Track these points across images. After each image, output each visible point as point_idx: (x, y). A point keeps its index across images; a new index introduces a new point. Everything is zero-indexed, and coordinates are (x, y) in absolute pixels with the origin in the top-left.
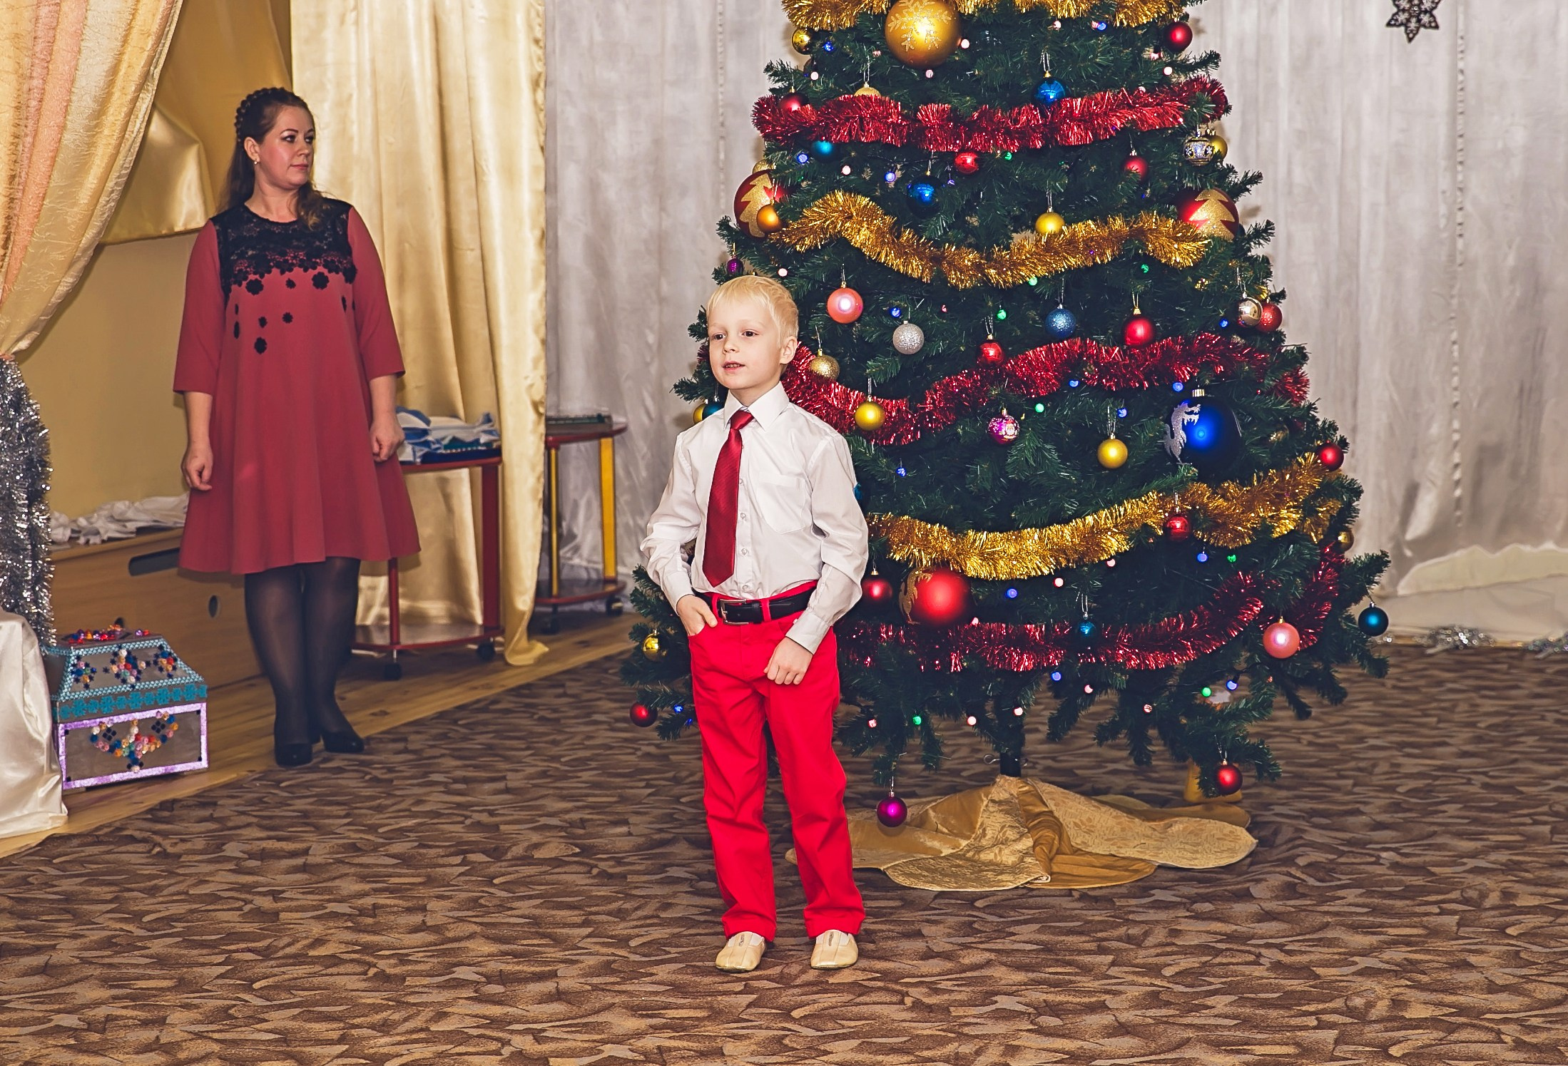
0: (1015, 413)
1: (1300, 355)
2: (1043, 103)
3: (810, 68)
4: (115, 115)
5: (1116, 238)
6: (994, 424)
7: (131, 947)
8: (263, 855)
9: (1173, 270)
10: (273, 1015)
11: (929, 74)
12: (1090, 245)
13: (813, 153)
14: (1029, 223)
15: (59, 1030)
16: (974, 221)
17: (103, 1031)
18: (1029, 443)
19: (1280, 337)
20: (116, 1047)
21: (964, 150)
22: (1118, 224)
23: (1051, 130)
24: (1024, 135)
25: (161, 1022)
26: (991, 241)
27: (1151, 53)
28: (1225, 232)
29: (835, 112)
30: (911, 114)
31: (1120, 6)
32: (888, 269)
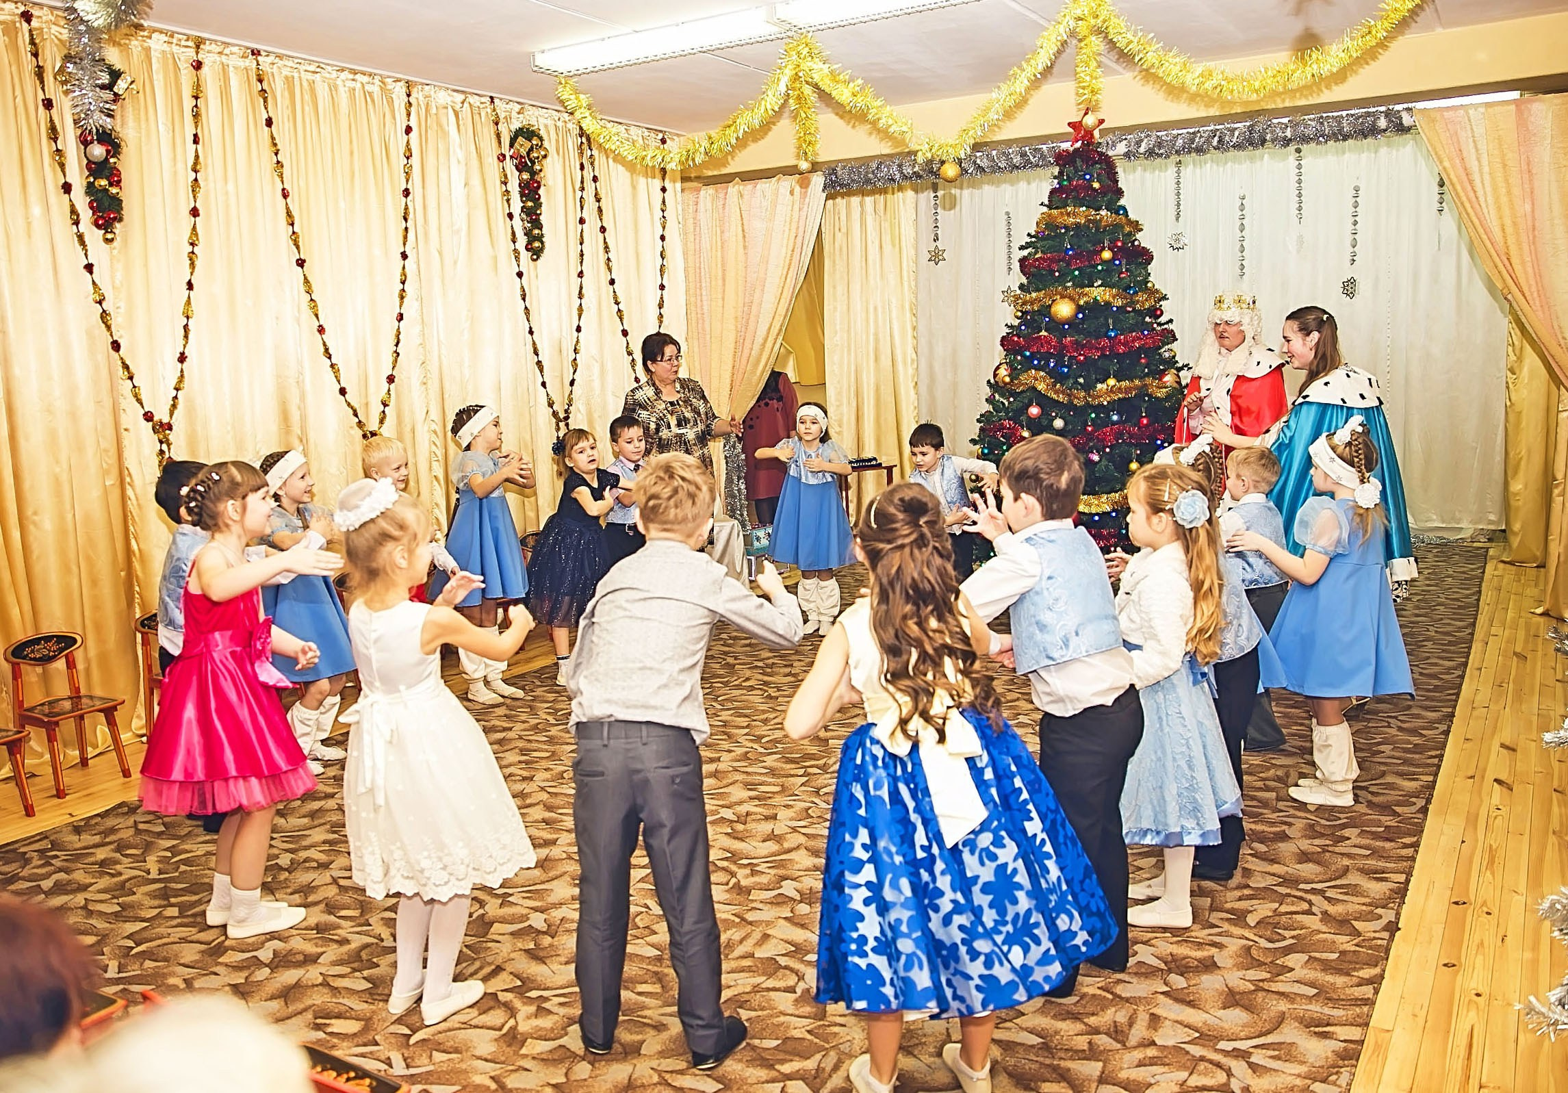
0: (1097, 452)
2: (1109, 338)
3: (1020, 325)
4: (769, 344)
5: (1136, 388)
6: (1090, 455)
9: (1157, 398)
11: (1067, 327)
12: (1127, 390)
13: (1023, 356)
14: (1104, 381)
16: (1081, 380)
18: (1104, 462)
20: (777, 674)
21: (1080, 355)
22: (1137, 382)
23: (1113, 347)
24: (1103, 349)
26: (1088, 387)
27: (1148, 319)
28: (1175, 385)
29: (1032, 341)
30: (1060, 342)
31: (1137, 302)
32: (1051, 399)
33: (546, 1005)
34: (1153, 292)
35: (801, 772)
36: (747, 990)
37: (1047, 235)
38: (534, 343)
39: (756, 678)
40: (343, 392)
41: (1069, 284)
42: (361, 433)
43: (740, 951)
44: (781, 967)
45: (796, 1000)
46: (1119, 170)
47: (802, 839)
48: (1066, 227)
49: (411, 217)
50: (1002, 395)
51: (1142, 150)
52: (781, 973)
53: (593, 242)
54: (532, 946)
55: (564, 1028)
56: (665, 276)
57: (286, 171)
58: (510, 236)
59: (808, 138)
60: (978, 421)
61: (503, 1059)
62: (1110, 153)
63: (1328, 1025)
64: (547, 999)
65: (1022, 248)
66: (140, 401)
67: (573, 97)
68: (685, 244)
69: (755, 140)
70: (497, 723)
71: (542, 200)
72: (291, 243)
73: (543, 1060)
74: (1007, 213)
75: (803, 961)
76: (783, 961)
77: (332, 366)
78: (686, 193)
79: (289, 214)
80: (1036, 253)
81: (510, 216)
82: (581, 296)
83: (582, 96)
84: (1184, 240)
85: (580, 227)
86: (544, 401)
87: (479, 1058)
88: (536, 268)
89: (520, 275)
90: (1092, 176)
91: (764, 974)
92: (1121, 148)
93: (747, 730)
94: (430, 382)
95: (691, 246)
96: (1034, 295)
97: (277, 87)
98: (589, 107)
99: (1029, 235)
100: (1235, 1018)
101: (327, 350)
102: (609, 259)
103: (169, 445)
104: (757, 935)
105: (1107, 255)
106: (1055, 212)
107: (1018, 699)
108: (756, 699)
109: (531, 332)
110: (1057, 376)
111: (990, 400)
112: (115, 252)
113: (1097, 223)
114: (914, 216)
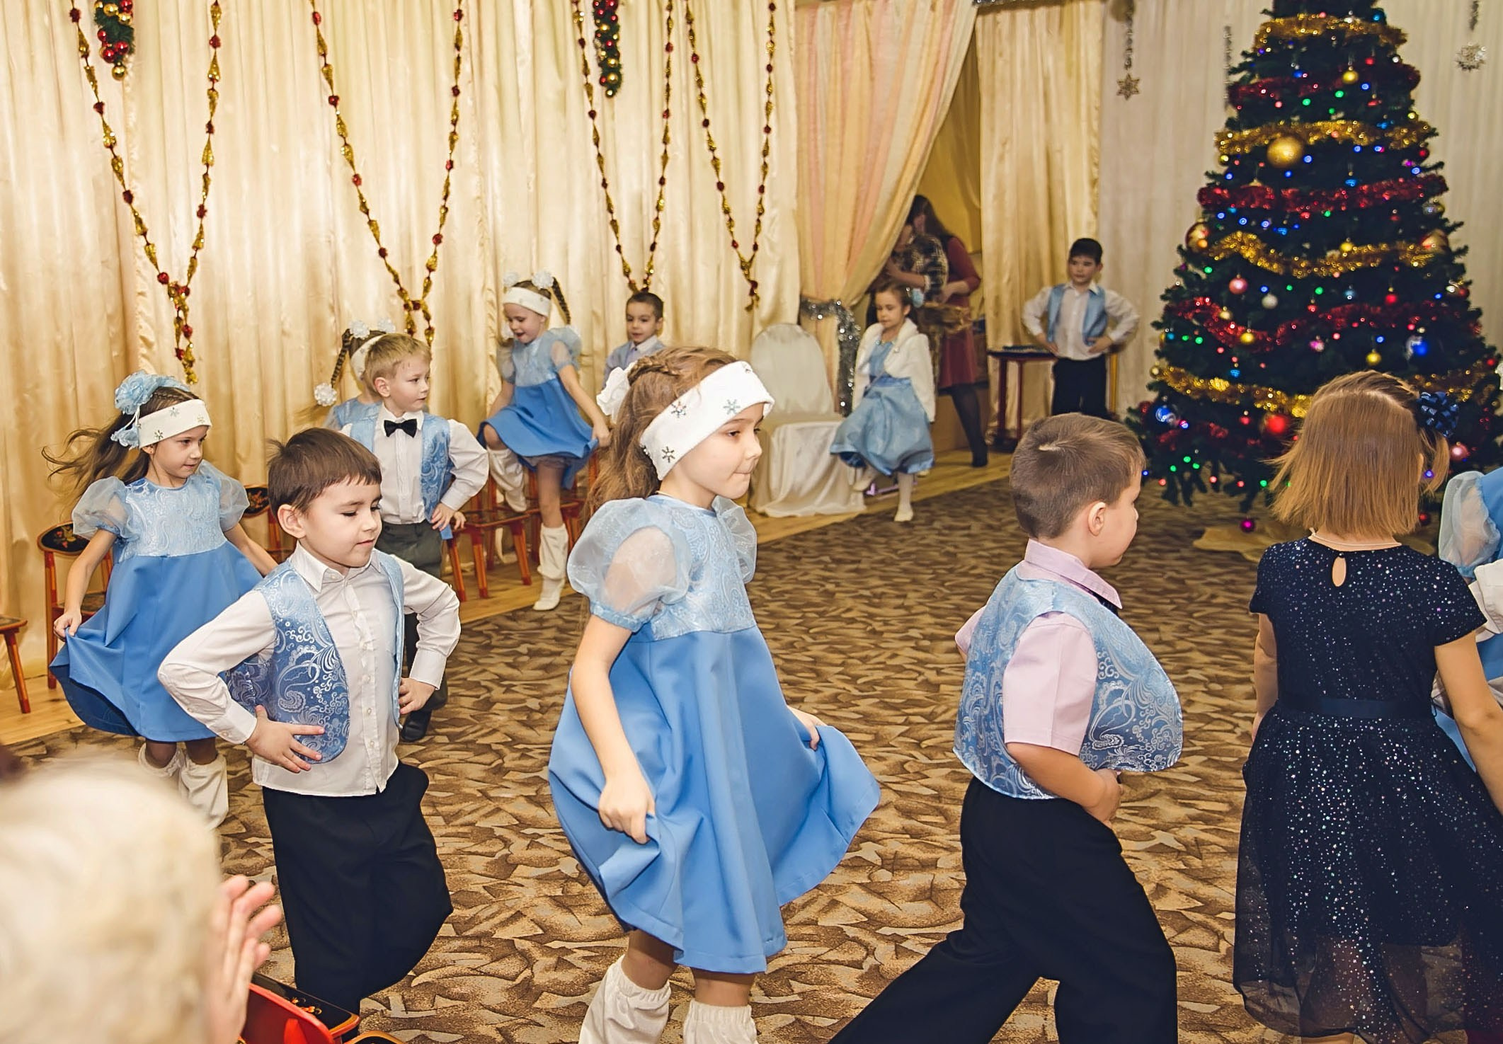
0: (1323, 340)
1: (1478, 312)
2: (1348, 188)
3: (1227, 173)
5: (1382, 253)
6: (1312, 344)
7: (893, 563)
8: (950, 528)
9: (1412, 268)
10: (953, 597)
11: (1288, 174)
12: (1368, 257)
13: (1227, 213)
14: (1337, 246)
15: (861, 596)
16: (1307, 246)
17: (880, 598)
18: (1329, 350)
19: (1468, 304)
20: (886, 605)
21: (1305, 211)
22: (1384, 246)
23: (1351, 201)
24: (1338, 203)
25: (905, 597)
26: (1316, 255)
27: (1405, 163)
28: (1441, 251)
29: (1239, 193)
30: (1277, 194)
31: (1392, 139)
32: (1261, 269)
33: (569, 958)
34: (1415, 125)
35: (902, 719)
36: (804, 961)
37: (1270, 53)
38: (608, 199)
39: (859, 609)
40: (383, 253)
41: (1296, 118)
42: (403, 302)
43: (801, 916)
44: (848, 938)
45: (861, 977)
47: (893, 797)
48: (1295, 41)
49: (465, 43)
50: (1196, 264)
52: (845, 946)
53: (682, 75)
54: (559, 893)
55: (586, 984)
56: (773, 116)
58: (581, 67)
60: (1163, 298)
61: (513, 1010)
64: (570, 951)
65: (1233, 71)
66: (153, 260)
68: (797, 77)
70: (543, 646)
71: (620, 22)
72: (324, 78)
73: (557, 1016)
74: (1228, 29)
75: (875, 934)
76: (851, 932)
77: (371, 222)
78: (801, 11)
79: (321, 43)
80: (1252, 77)
81: (582, 42)
82: (666, 141)
84: (1480, 54)
85: (666, 55)
86: (617, 268)
87: (488, 1008)
88: (612, 106)
89: (592, 114)
91: (826, 945)
93: (841, 669)
95: (804, 79)
96: (1246, 133)
99: (1245, 54)
101: (363, 204)
102: (702, 95)
103: (185, 311)
104: (824, 900)
105: (1350, 77)
106: (1280, 21)
107: (1190, 650)
108: (856, 632)
109: (605, 185)
110: (1269, 239)
111: (1179, 272)
112: (128, 89)
113: (1340, 33)
114: (1099, 36)
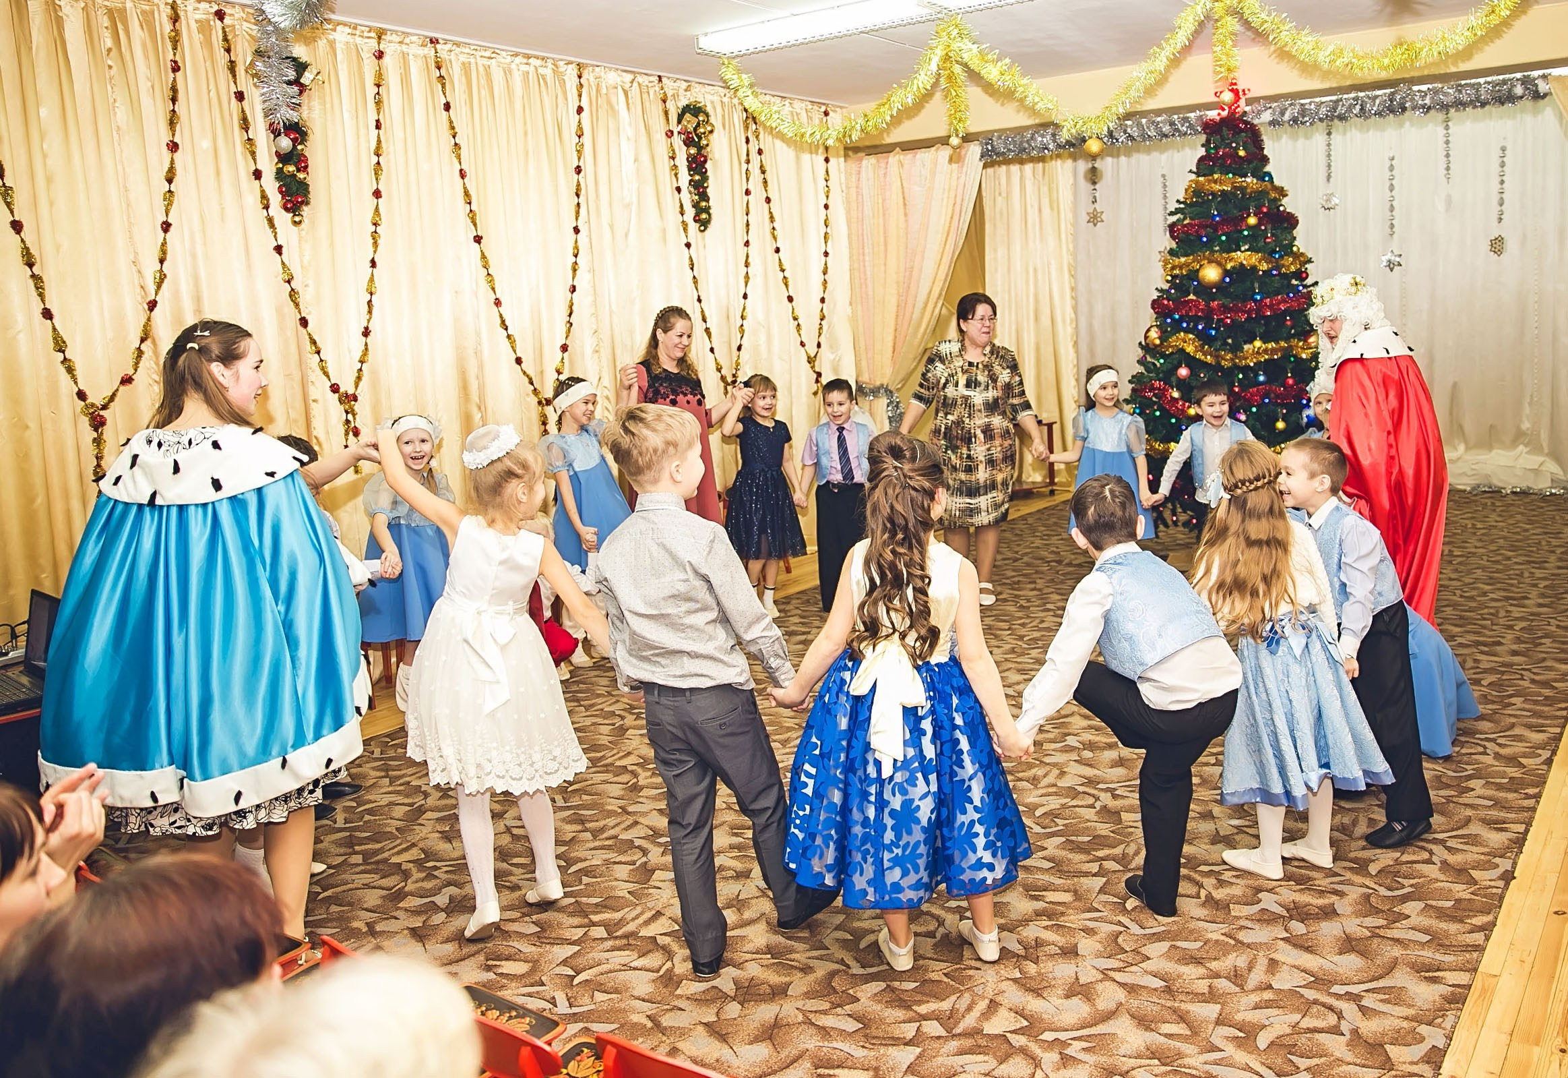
0: (1245, 412)
2: (1255, 301)
3: (1170, 288)
5: (1282, 349)
9: (1301, 360)
11: (1214, 291)
12: (1274, 351)
13: (1173, 319)
14: (1250, 342)
16: (1230, 342)
21: (1227, 318)
22: (1283, 344)
23: (1259, 310)
24: (1249, 312)
26: (1236, 349)
27: (1294, 282)
29: (1180, 304)
30: (1207, 305)
31: (1283, 266)
32: (1199, 360)
34: (1298, 256)
37: (1196, 203)
38: (702, 311)
40: (519, 361)
41: (1217, 250)
42: (536, 400)
46: (1264, 137)
48: (1213, 194)
49: (582, 193)
50: (1153, 357)
51: (1287, 117)
53: (759, 212)
56: (830, 244)
57: (464, 152)
58: (678, 209)
59: (958, 115)
60: (1130, 382)
62: (1256, 122)
63: (1438, 970)
65: (1172, 214)
66: (327, 374)
67: (735, 77)
68: (848, 212)
69: (909, 117)
71: (709, 173)
72: (469, 221)
74: (1163, 176)
77: (509, 337)
78: (849, 162)
79: (467, 193)
80: (1185, 218)
81: (678, 189)
82: (747, 264)
83: (744, 76)
84: (1335, 200)
85: (745, 198)
86: (711, 366)
88: (704, 239)
89: (688, 245)
90: (1238, 144)
92: (1267, 116)
94: (602, 350)
95: (854, 214)
96: (1183, 260)
97: (455, 73)
98: (751, 86)
99: (1178, 201)
100: (1350, 963)
101: (503, 322)
102: (774, 228)
103: (353, 415)
105: (1252, 221)
106: (1201, 179)
109: (699, 301)
110: (1204, 338)
111: (1141, 362)
112: (303, 233)
113: (1243, 189)
114: (1071, 181)
